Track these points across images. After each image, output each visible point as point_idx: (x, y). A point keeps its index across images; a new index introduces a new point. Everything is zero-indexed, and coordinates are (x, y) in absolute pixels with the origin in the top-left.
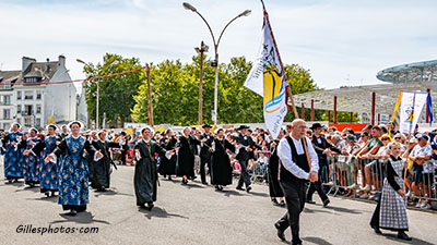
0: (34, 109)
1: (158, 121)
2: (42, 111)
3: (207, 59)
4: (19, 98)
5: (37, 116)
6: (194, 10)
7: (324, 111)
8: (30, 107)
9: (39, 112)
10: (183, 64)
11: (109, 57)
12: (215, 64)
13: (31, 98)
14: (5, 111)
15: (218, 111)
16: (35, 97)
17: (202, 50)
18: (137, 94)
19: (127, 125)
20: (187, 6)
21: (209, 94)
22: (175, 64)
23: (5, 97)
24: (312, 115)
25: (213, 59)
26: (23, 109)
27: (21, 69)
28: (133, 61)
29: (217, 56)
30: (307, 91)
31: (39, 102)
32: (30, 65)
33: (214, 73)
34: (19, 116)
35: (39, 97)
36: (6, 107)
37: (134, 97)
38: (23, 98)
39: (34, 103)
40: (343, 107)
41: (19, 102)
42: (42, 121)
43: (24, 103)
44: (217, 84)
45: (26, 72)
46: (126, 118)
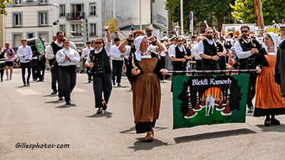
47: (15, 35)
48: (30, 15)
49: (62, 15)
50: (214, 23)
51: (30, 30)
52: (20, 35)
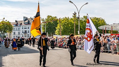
0: (27, 32)
1: (63, 34)
2: (29, 32)
3: (76, 17)
4: (23, 29)
5: (28, 34)
6: (72, 3)
7: (109, 31)
8: (26, 31)
9: (28, 32)
10: (70, 18)
11: (49, 16)
12: (79, 18)
13: (26, 28)
14: (19, 32)
15: (80, 31)
16: (27, 28)
17: (75, 14)
18: (57, 27)
19: (54, 36)
20: (70, 2)
21: (77, 26)
22: (67, 18)
23: (19, 28)
24: (106, 32)
25: (78, 16)
26: (24, 32)
27: (23, 20)
28: (55, 17)
29: (79, 16)
30: (104, 25)
31: (28, 29)
32: (26, 19)
33: (78, 20)
34: (23, 34)
35: (28, 28)
36: (19, 31)
37: (56, 28)
38: (24, 28)
39: (27, 30)
40: (114, 29)
41: (23, 30)
42: (29, 35)
43: (24, 30)
44: (79, 23)
45: (24, 21)
46: (54, 33)
47: (14, 36)
48: (17, 32)
49: (23, 33)
50: (51, 35)
51: (17, 35)
52: (15, 36)
